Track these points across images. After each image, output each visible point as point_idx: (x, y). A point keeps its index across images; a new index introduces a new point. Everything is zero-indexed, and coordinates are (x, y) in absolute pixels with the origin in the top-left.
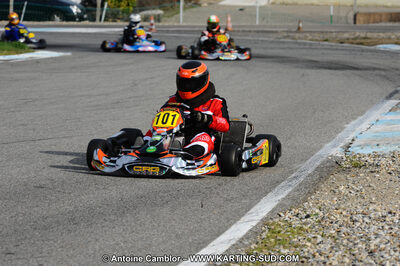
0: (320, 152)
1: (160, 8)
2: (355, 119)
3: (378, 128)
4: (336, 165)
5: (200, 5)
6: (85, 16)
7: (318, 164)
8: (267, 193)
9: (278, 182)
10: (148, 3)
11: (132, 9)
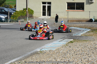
1: (24, 19)
2: (49, 43)
3: (52, 45)
4: (36, 53)
5: (33, 18)
6: (6, 21)
7: (32, 52)
8: (16, 58)
9: (20, 56)
10: (21, 18)
11: (17, 19)
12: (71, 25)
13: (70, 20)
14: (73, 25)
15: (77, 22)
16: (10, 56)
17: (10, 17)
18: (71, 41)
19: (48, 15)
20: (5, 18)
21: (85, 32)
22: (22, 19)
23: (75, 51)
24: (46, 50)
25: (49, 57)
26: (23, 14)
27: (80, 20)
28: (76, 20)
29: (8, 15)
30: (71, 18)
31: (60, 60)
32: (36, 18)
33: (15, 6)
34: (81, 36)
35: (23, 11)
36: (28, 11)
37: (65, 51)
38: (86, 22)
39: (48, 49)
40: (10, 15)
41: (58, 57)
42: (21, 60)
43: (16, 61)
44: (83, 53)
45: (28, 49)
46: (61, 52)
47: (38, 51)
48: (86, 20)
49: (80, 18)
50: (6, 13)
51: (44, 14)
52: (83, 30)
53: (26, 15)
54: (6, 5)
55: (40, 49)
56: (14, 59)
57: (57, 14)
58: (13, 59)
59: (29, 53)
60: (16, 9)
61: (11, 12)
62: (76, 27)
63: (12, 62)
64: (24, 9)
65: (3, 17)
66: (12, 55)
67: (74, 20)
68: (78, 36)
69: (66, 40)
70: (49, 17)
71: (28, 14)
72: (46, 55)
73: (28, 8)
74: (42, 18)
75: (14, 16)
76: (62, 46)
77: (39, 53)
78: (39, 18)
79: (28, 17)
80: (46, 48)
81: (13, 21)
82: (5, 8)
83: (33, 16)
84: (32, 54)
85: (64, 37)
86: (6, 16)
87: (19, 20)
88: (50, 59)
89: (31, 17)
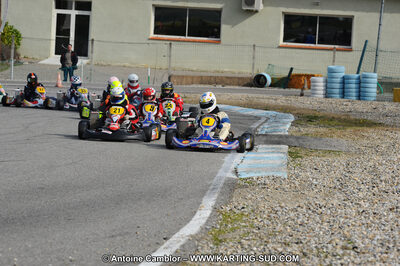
5: (22, 63)
15: (207, 86)
28: (202, 77)
32: (32, 62)
78: (44, 65)
83: (18, 55)
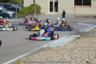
0: (42, 46)
1: (31, 15)
3: (59, 41)
4: (44, 49)
5: (41, 14)
6: (13, 17)
7: (40, 48)
9: (27, 52)
10: (28, 14)
11: (24, 15)
12: (78, 21)
13: (77, 16)
14: (80, 21)
15: (84, 18)
16: (18, 52)
17: (18, 13)
18: (78, 37)
19: (55, 11)
20: (13, 14)
21: (92, 28)
22: (30, 15)
23: (82, 47)
24: (53, 46)
25: (56, 53)
26: (30, 10)
27: (87, 16)
28: (83, 16)
29: (15, 11)
30: (77, 14)
31: (67, 56)
32: (43, 14)
33: (23, 3)
34: (88, 33)
35: (31, 7)
36: (35, 7)
37: (72, 47)
38: (93, 18)
39: (55, 45)
40: (18, 11)
41: (65, 53)
42: (28, 56)
43: (24, 57)
44: (90, 48)
45: (35, 45)
46: (68, 48)
47: (45, 47)
48: (93, 16)
49: (87, 14)
50: (13, 9)
51: (51, 10)
52: (90, 26)
53: (34, 12)
54: (14, 2)
55: (47, 45)
56: (22, 55)
57: (64, 10)
58: (20, 56)
59: (37, 49)
60: (23, 5)
61: (18, 8)
62: (83, 23)
63: (19, 58)
64: (31, 5)
65: (11, 13)
66: (20, 51)
67: (81, 16)
68: (85, 32)
69: (74, 36)
70: (56, 13)
71: (35, 10)
72: (54, 51)
73: (36, 4)
74: (49, 14)
75: (22, 12)
76: (69, 42)
77: (46, 50)
79: (35, 13)
80: (53, 45)
81: (20, 17)
82: (13, 4)
83: (40, 12)
84: (39, 50)
85: (71, 33)
86: (14, 13)
87: (26, 16)
88: (57, 55)
89: (38, 13)
